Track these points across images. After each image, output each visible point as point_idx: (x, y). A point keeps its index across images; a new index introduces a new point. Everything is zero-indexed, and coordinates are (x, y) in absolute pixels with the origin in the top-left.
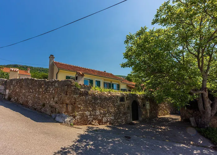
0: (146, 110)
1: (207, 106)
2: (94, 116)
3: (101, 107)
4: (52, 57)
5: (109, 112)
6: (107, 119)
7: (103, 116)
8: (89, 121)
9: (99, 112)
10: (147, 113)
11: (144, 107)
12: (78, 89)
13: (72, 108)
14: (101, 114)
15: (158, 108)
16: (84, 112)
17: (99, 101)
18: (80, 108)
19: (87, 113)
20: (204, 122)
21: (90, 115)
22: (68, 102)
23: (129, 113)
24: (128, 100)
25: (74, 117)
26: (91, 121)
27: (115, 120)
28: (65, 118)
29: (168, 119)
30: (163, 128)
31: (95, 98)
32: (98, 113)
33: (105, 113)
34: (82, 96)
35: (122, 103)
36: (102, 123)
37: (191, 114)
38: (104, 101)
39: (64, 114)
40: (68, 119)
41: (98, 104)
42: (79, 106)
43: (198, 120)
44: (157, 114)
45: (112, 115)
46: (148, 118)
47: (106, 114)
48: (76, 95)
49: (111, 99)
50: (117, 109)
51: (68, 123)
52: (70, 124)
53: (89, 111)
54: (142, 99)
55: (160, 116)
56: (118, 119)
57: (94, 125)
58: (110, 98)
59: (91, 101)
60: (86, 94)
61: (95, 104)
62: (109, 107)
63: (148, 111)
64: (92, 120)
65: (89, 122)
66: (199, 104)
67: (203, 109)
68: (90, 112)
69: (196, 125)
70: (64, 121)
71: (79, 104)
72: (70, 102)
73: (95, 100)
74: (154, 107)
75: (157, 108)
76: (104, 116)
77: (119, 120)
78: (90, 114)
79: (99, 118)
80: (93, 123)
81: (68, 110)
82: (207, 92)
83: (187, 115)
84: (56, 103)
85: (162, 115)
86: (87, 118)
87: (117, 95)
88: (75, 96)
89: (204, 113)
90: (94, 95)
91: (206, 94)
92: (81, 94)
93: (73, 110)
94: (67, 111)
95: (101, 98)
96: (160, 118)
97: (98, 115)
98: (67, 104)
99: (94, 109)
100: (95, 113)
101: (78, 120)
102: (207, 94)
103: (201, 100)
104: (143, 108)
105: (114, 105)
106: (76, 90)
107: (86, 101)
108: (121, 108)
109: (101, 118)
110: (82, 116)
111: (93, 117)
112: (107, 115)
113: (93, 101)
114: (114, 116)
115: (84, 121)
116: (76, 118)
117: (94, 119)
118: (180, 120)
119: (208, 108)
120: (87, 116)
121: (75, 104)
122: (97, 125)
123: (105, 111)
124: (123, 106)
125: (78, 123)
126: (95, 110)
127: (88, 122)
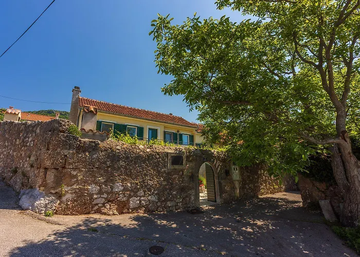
0: (232, 182)
1: (352, 175)
2: (108, 193)
3: (127, 175)
4: (77, 89)
5: (146, 186)
6: (140, 201)
7: (130, 195)
8: (97, 204)
9: (123, 186)
10: (234, 188)
11: (228, 177)
12: (75, 138)
13: (55, 176)
14: (126, 189)
15: (258, 178)
16: (84, 186)
17: (122, 163)
18: (76, 176)
19: (93, 188)
20: (351, 212)
21: (100, 192)
22: (48, 163)
23: (193, 188)
24: (191, 161)
25: (59, 196)
26: (100, 205)
27: (159, 204)
28: (36, 198)
29: (277, 201)
30: (259, 223)
31: (113, 156)
32: (118, 187)
33: (136, 188)
34: (84, 152)
35: (176, 167)
36: (128, 209)
37: (323, 192)
38: (135, 163)
39: (38, 189)
40: (42, 202)
41: (119, 168)
42: (75, 173)
43: (339, 207)
44: (256, 190)
45: (153, 193)
46: (236, 198)
47: (138, 190)
48: (69, 149)
49: (152, 159)
50: (164, 180)
51: (42, 210)
52: (45, 213)
53: (96, 183)
54: (224, 161)
55: (262, 194)
56: (166, 201)
57: (105, 214)
58: (150, 157)
59: (105, 163)
60: (94, 148)
61: (114, 169)
62: (146, 175)
63: (237, 185)
64: (104, 204)
65: (96, 207)
66: (335, 169)
67: (346, 182)
68: (100, 186)
69: (334, 219)
70: (33, 205)
71: (74, 169)
72: (52, 164)
73: (112, 161)
74: (249, 177)
75: (256, 179)
76: (132, 194)
77: (169, 204)
78: (100, 190)
79: (121, 198)
80: (105, 211)
81: (46, 181)
82: (348, 140)
83: (316, 194)
84: (32, 166)
85: (267, 193)
86: (91, 198)
87: (166, 150)
88: (66, 152)
89: (348, 189)
90: (112, 151)
91: (347, 147)
92: (82, 148)
93: (58, 182)
94: (44, 185)
95: (127, 158)
96: (262, 200)
97: (118, 193)
98: (46, 169)
99: (110, 180)
100: (112, 188)
101: (67, 205)
102: (350, 145)
103: (339, 159)
104: (225, 179)
105: (159, 172)
106: (70, 140)
107: (92, 164)
108: (175, 178)
109: (125, 199)
110: (80, 194)
111: (105, 196)
112: (141, 193)
113: (108, 163)
114: (156, 194)
115: (83, 205)
116: (64, 199)
117: (109, 201)
118: (301, 204)
119: (356, 180)
120: (91, 195)
121: (64, 168)
122: (114, 214)
123: (137, 184)
124: (178, 175)
125: (68, 209)
126: (113, 181)
127: (92, 207)
